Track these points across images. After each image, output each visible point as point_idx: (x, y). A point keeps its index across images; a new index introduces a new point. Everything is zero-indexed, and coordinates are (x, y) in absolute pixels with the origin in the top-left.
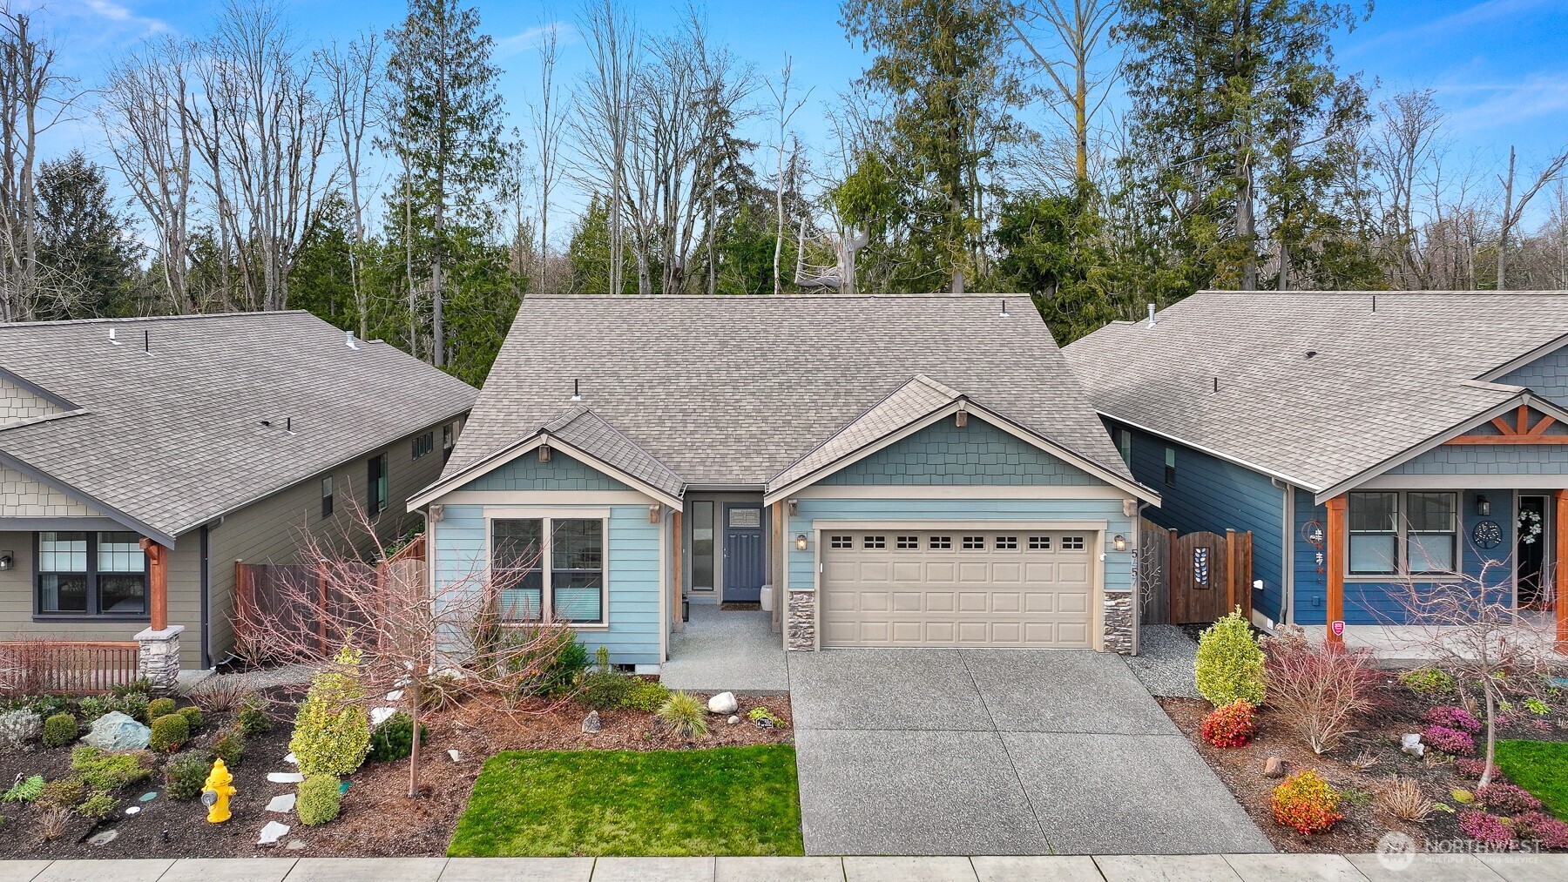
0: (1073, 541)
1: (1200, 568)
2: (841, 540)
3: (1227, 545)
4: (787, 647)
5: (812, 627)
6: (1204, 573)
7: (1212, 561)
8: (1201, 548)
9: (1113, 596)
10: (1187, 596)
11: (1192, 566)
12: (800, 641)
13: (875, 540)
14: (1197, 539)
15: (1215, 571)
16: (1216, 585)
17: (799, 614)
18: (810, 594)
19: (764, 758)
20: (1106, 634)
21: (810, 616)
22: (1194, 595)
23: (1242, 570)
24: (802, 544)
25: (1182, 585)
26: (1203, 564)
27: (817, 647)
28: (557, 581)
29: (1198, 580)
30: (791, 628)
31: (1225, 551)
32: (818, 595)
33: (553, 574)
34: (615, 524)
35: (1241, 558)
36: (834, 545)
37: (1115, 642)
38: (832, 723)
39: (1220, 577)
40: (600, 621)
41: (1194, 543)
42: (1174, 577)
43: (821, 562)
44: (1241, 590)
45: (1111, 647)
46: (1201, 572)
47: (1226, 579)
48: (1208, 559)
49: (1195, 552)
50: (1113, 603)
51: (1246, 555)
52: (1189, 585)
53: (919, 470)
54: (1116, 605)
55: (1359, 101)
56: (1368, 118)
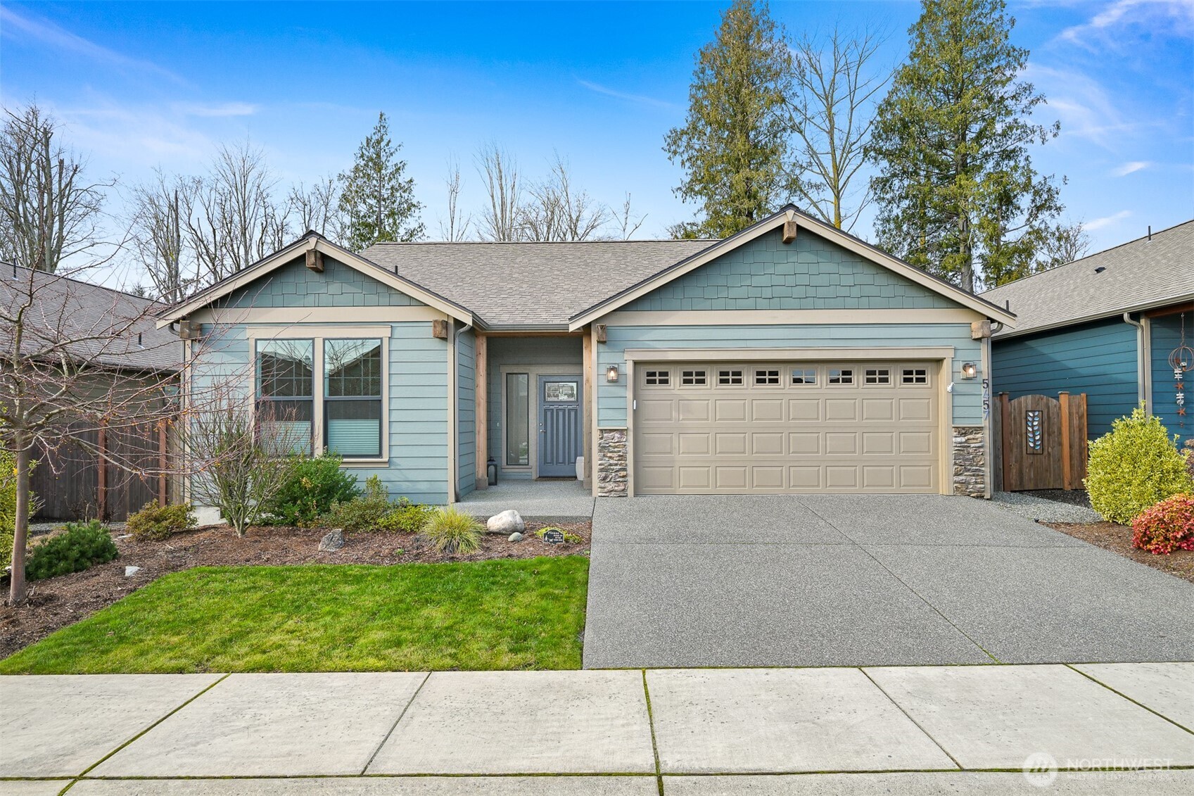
0: (916, 372)
1: (1033, 432)
2: (654, 373)
3: (1060, 408)
4: (596, 492)
5: (625, 470)
6: (1038, 438)
7: (1046, 425)
8: (1033, 411)
9: (963, 431)
10: (1020, 461)
11: (1024, 431)
12: (610, 486)
13: (694, 374)
14: (1029, 402)
15: (1049, 435)
16: (1050, 450)
17: (609, 455)
18: (621, 431)
19: (546, 567)
20: (956, 474)
21: (623, 457)
22: (1027, 461)
23: (1077, 434)
24: (612, 374)
25: (1015, 450)
26: (1036, 428)
27: (630, 492)
28: (331, 411)
29: (1032, 445)
30: (601, 470)
31: (1059, 415)
32: (631, 434)
33: (326, 402)
34: (396, 345)
35: (1076, 422)
36: (649, 382)
37: (966, 483)
38: (641, 539)
39: (1054, 441)
40: (380, 455)
41: (1026, 407)
42: (1006, 444)
43: (634, 398)
44: (1076, 455)
45: (961, 489)
46: (1034, 436)
47: (1060, 444)
48: (1042, 423)
49: (1027, 415)
50: (963, 439)
51: (1081, 418)
52: (1022, 451)
53: (741, 292)
54: (966, 442)
55: (1051, 198)
56: (1058, 209)
